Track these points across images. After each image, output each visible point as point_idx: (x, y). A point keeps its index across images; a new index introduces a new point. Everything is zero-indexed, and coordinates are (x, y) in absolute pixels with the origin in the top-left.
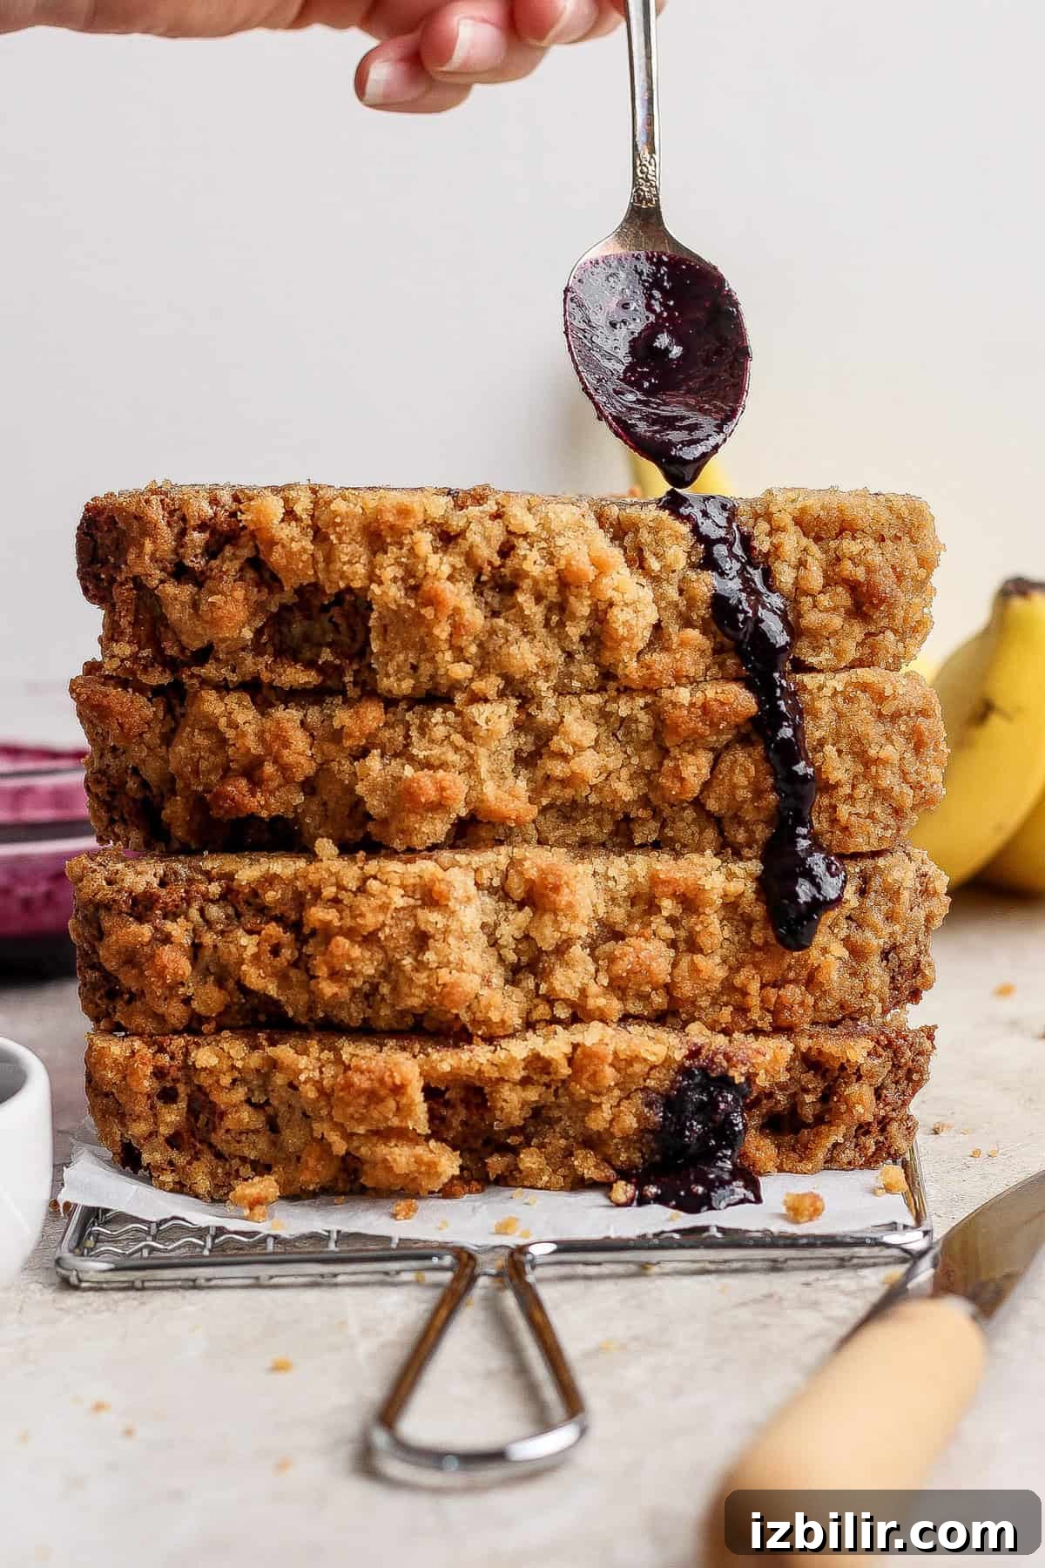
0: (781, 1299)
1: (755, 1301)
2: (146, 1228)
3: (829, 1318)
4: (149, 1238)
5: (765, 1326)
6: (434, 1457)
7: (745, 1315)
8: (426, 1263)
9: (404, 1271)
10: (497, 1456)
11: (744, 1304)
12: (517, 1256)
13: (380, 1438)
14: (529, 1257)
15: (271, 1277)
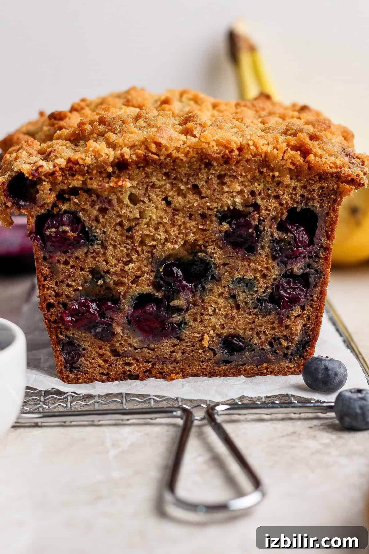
0: (299, 434)
1: (288, 435)
2: (39, 398)
3: (321, 444)
4: (41, 403)
5: (293, 447)
6: (193, 507)
7: (283, 441)
8: (170, 414)
9: (158, 418)
10: (222, 507)
11: (283, 436)
12: (210, 411)
13: (168, 497)
14: (215, 411)
15: (99, 421)
